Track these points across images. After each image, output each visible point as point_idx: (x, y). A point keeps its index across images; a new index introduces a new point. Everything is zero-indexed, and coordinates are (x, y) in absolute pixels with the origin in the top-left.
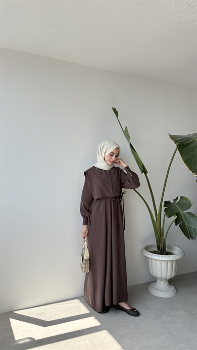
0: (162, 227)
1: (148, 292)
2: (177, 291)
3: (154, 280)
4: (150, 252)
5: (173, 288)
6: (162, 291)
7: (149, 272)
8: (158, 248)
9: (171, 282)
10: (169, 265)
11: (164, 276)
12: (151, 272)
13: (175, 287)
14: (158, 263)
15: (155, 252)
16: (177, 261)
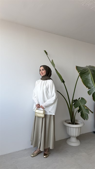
0: (73, 111)
1: (66, 143)
2: (81, 142)
3: (69, 137)
4: (67, 123)
5: (79, 141)
6: (74, 143)
7: (67, 134)
8: (71, 121)
9: (78, 138)
10: (77, 129)
11: (74, 135)
12: (68, 133)
13: (79, 140)
14: (72, 129)
15: (69, 123)
16: (81, 127)
